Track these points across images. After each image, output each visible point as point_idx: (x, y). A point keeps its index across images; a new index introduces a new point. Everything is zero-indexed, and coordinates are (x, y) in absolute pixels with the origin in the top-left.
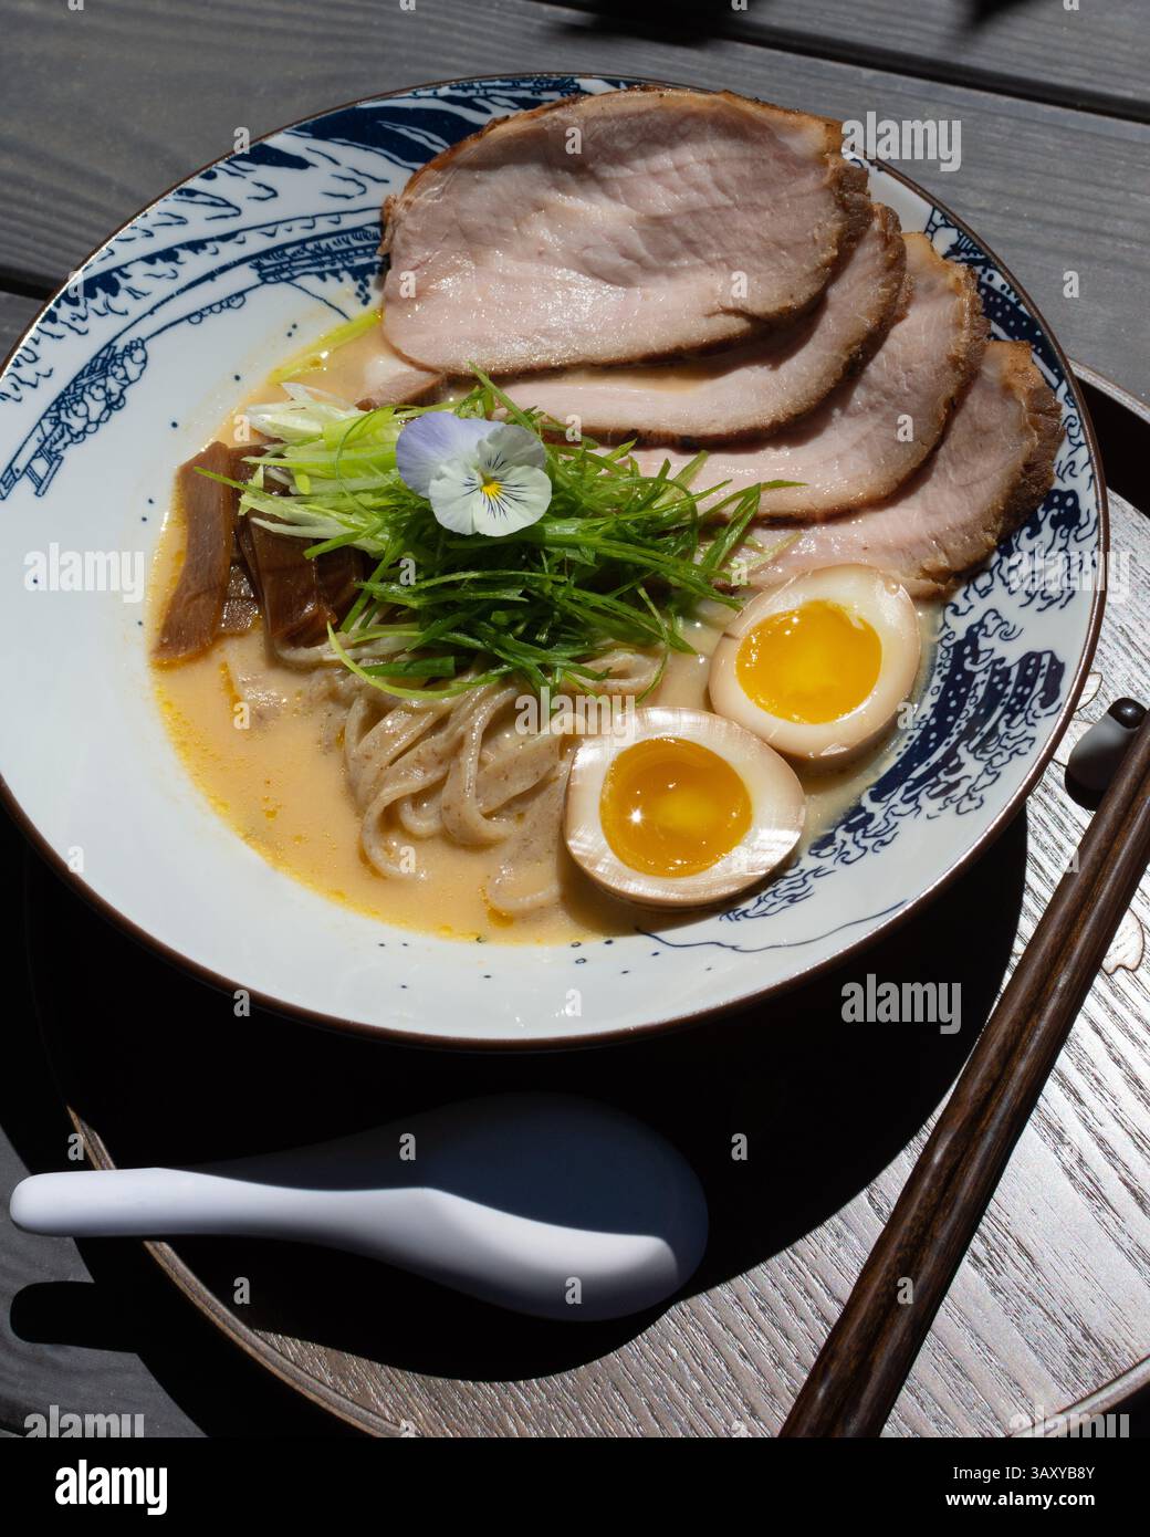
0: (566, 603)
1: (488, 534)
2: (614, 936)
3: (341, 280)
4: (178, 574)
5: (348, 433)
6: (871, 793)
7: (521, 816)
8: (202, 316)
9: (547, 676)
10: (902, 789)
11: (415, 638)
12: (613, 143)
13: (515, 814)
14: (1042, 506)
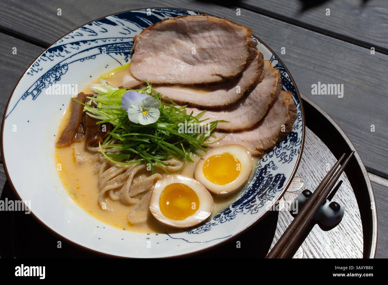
0: (160, 144)
1: (142, 124)
2: (159, 233)
3: (121, 55)
4: (67, 124)
5: (113, 94)
6: (232, 205)
7: (141, 198)
8: (84, 60)
9: (153, 163)
10: (240, 205)
11: (121, 148)
12: (194, 28)
13: (139, 198)
14: (289, 136)
